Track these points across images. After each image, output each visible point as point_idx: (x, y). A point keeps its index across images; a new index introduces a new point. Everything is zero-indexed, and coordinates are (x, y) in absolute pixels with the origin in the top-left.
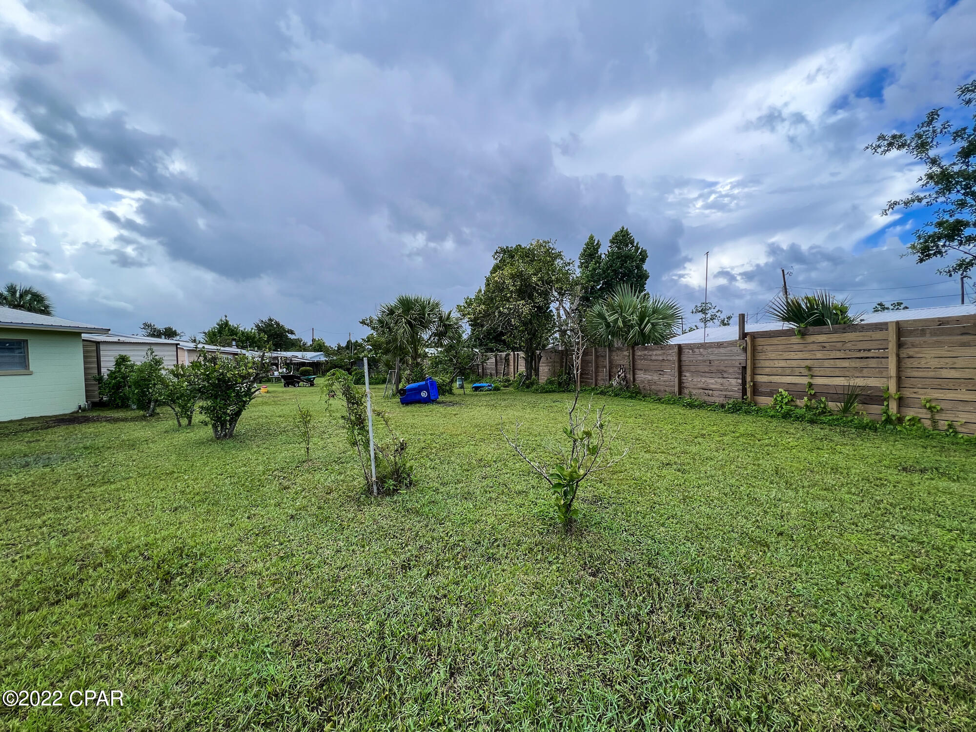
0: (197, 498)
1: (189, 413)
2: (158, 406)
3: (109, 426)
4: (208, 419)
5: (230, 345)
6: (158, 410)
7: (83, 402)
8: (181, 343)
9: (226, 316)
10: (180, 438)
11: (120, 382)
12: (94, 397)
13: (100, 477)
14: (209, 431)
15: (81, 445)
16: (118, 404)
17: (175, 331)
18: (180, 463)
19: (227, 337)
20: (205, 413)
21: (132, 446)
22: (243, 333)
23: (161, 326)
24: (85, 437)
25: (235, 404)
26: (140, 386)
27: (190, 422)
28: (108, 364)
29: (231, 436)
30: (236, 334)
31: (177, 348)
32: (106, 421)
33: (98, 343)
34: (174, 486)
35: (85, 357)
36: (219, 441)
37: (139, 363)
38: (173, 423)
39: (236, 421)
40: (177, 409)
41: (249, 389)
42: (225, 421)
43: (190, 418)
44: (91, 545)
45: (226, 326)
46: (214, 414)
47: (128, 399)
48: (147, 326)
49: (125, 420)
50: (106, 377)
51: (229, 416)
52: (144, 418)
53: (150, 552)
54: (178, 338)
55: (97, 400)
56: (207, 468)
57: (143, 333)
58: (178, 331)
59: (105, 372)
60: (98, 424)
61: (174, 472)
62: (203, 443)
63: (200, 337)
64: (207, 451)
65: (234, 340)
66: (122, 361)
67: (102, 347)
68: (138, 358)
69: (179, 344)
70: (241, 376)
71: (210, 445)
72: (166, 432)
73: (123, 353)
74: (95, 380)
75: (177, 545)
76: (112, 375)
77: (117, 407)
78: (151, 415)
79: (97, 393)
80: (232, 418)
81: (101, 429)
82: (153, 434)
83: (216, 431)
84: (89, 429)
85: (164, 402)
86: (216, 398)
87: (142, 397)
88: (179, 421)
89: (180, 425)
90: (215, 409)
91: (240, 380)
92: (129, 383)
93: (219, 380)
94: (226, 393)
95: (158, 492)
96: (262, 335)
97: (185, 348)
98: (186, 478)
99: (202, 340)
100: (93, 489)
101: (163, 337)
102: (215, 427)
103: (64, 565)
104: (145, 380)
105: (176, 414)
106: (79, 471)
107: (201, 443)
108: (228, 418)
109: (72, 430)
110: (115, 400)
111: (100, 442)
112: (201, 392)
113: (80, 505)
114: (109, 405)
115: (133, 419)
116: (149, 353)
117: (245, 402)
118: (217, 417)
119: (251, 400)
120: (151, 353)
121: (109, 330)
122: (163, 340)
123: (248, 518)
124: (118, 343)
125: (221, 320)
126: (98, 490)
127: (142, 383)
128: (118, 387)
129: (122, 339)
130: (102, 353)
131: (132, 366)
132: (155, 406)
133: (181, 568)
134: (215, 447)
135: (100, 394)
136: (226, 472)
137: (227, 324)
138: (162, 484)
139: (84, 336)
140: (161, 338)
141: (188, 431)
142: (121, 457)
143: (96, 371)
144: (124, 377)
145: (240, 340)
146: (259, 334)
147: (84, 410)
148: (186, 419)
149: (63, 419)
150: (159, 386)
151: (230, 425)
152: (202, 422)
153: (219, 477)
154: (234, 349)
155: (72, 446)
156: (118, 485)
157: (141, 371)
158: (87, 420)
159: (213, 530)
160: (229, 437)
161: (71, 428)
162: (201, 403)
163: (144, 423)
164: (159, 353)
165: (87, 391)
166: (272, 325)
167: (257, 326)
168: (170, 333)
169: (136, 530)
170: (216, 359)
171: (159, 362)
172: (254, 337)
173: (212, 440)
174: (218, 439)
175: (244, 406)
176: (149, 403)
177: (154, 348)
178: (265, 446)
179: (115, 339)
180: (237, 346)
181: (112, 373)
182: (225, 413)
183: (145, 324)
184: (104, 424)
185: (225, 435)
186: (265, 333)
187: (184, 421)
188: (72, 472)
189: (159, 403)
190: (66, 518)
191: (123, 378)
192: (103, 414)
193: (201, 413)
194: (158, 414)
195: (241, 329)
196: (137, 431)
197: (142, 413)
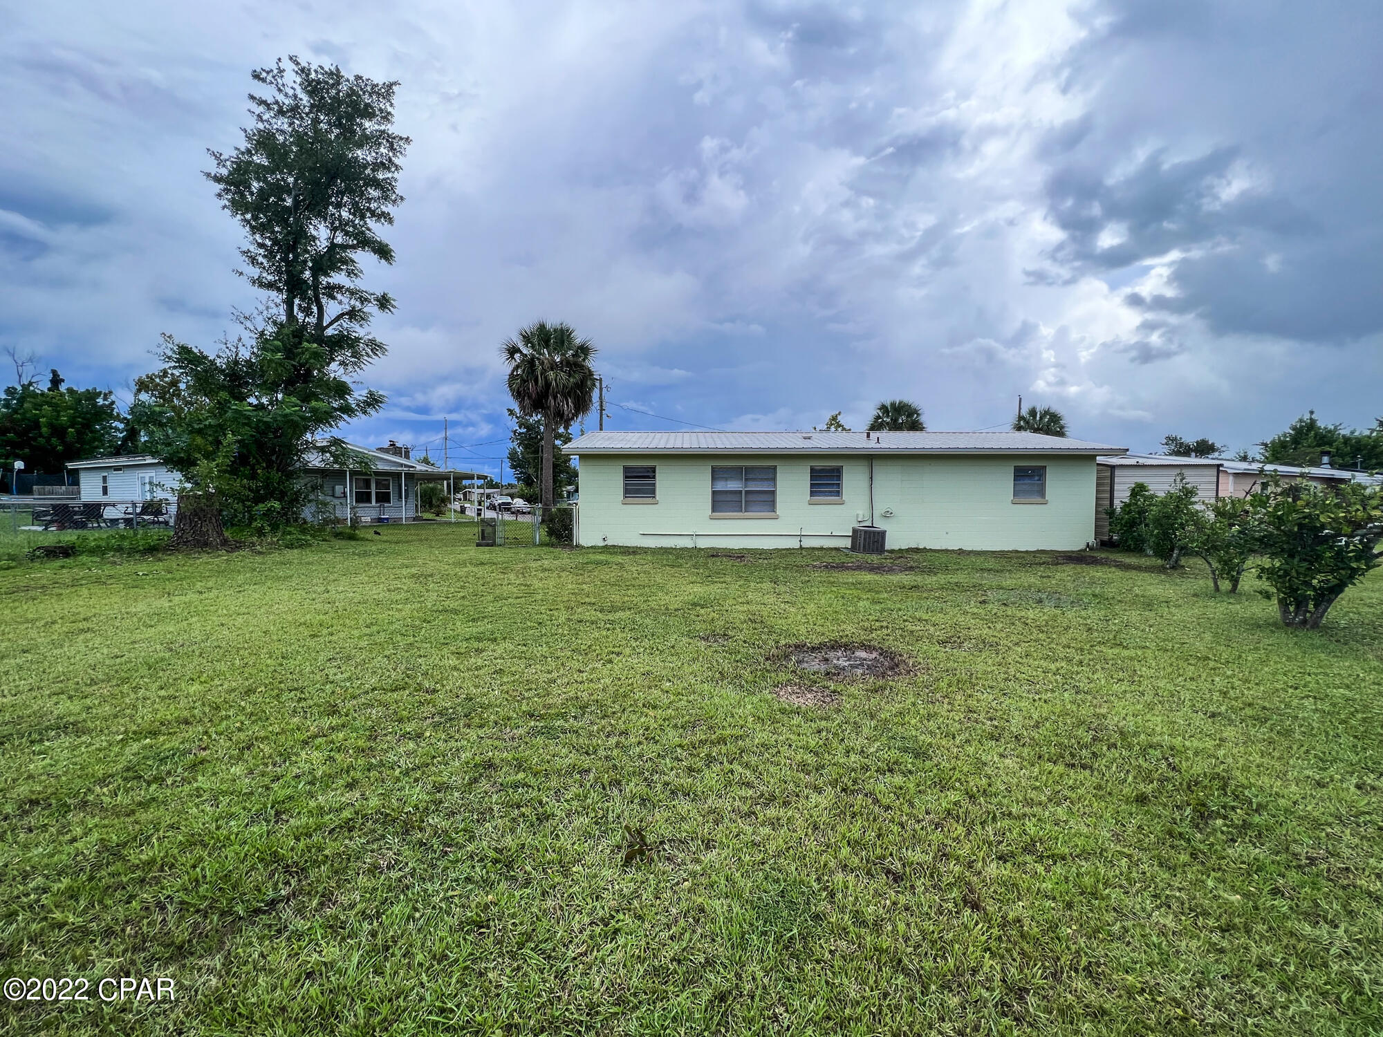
0: (1249, 712)
1: (1235, 573)
2: (1184, 555)
3: (1119, 573)
4: (1273, 590)
5: (1317, 464)
6: (1183, 562)
7: (1091, 539)
8: (1226, 464)
9: (1312, 413)
10: (1219, 609)
11: (1134, 518)
12: (1102, 534)
13: (1111, 636)
14: (1272, 609)
15: (1090, 591)
16: (1129, 546)
17: (1213, 444)
18: (1218, 648)
19: (1310, 450)
20: (1268, 579)
21: (1149, 605)
22: (1347, 440)
23: (1190, 439)
24: (1092, 583)
25: (1332, 572)
26: (1161, 525)
27: (1234, 586)
28: (1122, 494)
29: (1315, 625)
30: (1331, 443)
31: (1219, 471)
32: (1116, 566)
33: (1113, 468)
34: (1210, 679)
35: (1098, 485)
36: (1290, 630)
37: (1162, 494)
38: (1206, 583)
39: (1330, 601)
40: (1215, 565)
41: (1368, 547)
42: (1306, 598)
43: (1235, 582)
44: (1104, 717)
45: (1308, 430)
46: (1284, 583)
47: (1143, 541)
48: (1171, 440)
49: (1138, 568)
50: (1118, 510)
51: (1315, 589)
52: (1161, 570)
53: (1177, 760)
54: (1216, 454)
55: (1106, 538)
56: (1266, 669)
57: (1164, 450)
58: (1217, 445)
59: (1118, 504)
60: (1106, 569)
61: (1208, 658)
62: (1259, 627)
63: (1256, 452)
64: (1266, 641)
65: (1327, 453)
66: (1138, 490)
67: (1117, 472)
68: (1160, 487)
69: (1221, 465)
70: (1350, 523)
71: (1273, 632)
72: (1195, 595)
73: (1140, 480)
74: (1107, 513)
75: (1217, 770)
76: (1126, 507)
77: (1128, 550)
78: (1173, 568)
79: (1107, 529)
80: (1322, 595)
81: (1110, 575)
82: (1177, 594)
83: (1285, 611)
84: (1097, 573)
85: (1197, 552)
86: (1292, 556)
87: (1163, 540)
88: (1216, 583)
89: (1217, 589)
90: (1286, 573)
91: (1347, 530)
92: (1147, 521)
93: (1301, 526)
94: (1314, 550)
95: (1185, 680)
97: (1229, 471)
98: (1229, 673)
99: (1258, 457)
100: (1103, 648)
101: (1193, 454)
102: (1283, 604)
103: (1078, 726)
104: (1168, 517)
105: (1213, 572)
106: (1089, 621)
107: (1255, 625)
108: (1312, 593)
109: (1080, 570)
110: (1127, 540)
111: (1110, 591)
112: (1265, 544)
113: (1091, 663)
114: (1118, 546)
115: (1148, 569)
116: (1178, 479)
117: (1354, 571)
118: (1290, 587)
119: (1370, 568)
120: (1181, 480)
121: (1127, 450)
122: (1191, 460)
123: (1359, 787)
124: (1138, 466)
125: (1301, 421)
126: (1110, 652)
127: (1164, 521)
128: (1132, 524)
129: (1142, 461)
130: (1116, 480)
131: (1152, 497)
132: (1179, 555)
133: (1224, 807)
134: (1281, 637)
135: (1110, 531)
136: (1305, 686)
137: (1312, 424)
138: (1190, 671)
139: (1100, 459)
140: (1189, 456)
141: (1231, 601)
142: (1134, 616)
143: (1108, 502)
144: (1142, 512)
145: (1340, 454)
147: (1092, 549)
148: (1227, 582)
149: (1070, 557)
150: (1191, 528)
151: (1315, 606)
152: (1261, 593)
153: (1290, 690)
154: (1323, 471)
155: (1082, 591)
156: (1131, 653)
157: (1164, 504)
158: (1094, 562)
159: (1282, 776)
160: (1312, 627)
161: (1079, 568)
162: (1266, 562)
163: (1163, 576)
164: (1192, 479)
165: (1096, 526)
168: (1204, 448)
169: (1156, 721)
170: (1298, 491)
171: (1191, 492)
172: (1374, 447)
173: (1275, 624)
174: (1288, 625)
175: (1351, 577)
176: (1172, 550)
177: (1186, 472)
179: (1132, 462)
180: (1331, 465)
181: (1126, 505)
182: (1307, 584)
183: (1168, 438)
184: (1113, 569)
185: (1304, 622)
187: (1225, 585)
188: (1082, 621)
189: (1185, 551)
190: (1078, 673)
191: (1139, 513)
192: (1112, 557)
193: (1259, 577)
194: (1183, 566)
195: (1343, 432)
196: (1154, 586)
197: (1160, 562)
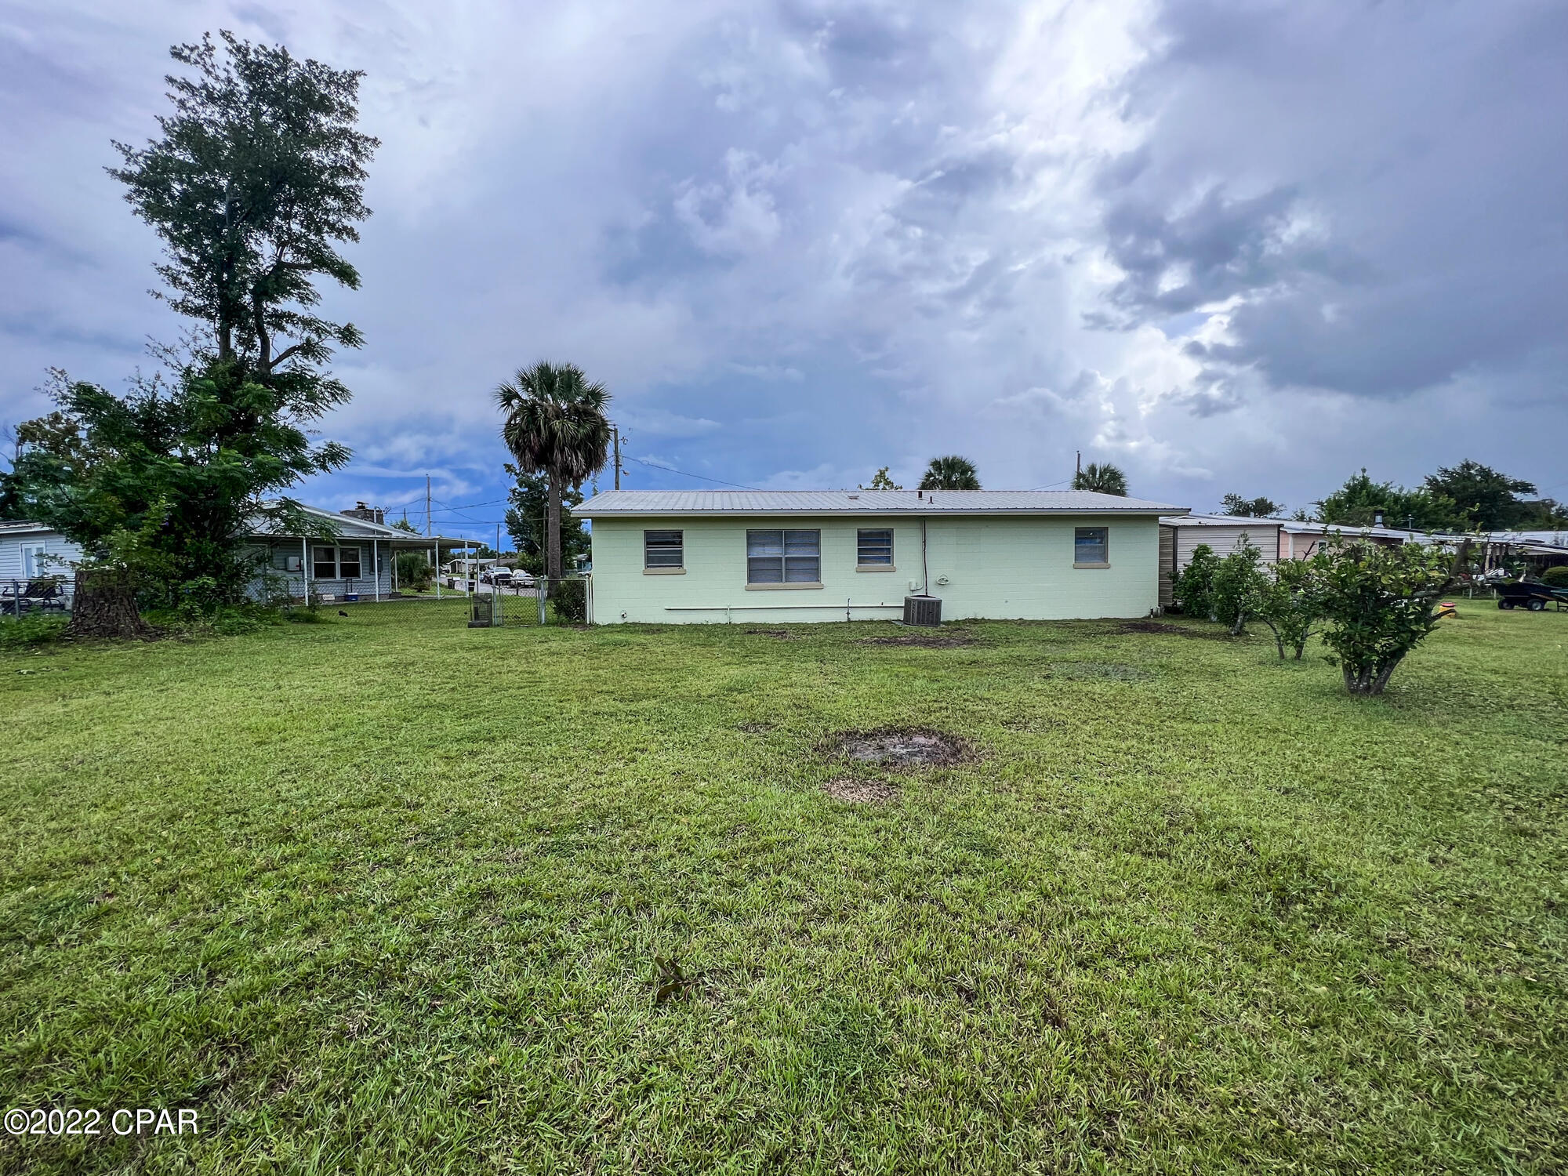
0: (1321, 785)
1: (1299, 639)
2: (1249, 621)
3: (1185, 641)
4: (1338, 655)
5: (1372, 524)
6: (1247, 627)
7: (1155, 606)
8: (1286, 524)
9: (1364, 470)
10: (1285, 677)
11: (1198, 583)
12: (1166, 600)
13: (1181, 710)
14: (1336, 676)
15: (1156, 662)
16: (1193, 612)
17: (1271, 503)
18: (1287, 718)
19: (1362, 509)
20: (1332, 644)
21: (1216, 674)
22: (1397, 499)
23: (1249, 499)
24: (1159, 651)
25: (1394, 636)
26: (1226, 589)
27: (1299, 653)
28: (1185, 558)
29: (1379, 691)
30: (1381, 503)
31: (1279, 532)
32: (1181, 634)
33: (1175, 528)
34: (1281, 753)
35: (1161, 547)
36: (1355, 697)
37: (1225, 557)
38: (1270, 650)
39: (1392, 666)
40: (1280, 630)
41: (1426, 609)
42: (1370, 663)
43: (1300, 647)
44: (1179, 798)
45: (1362, 489)
46: (1348, 648)
47: (1208, 607)
48: (1230, 499)
49: (1203, 636)
50: (1182, 573)
51: (1378, 654)
52: (1227, 637)
53: (1254, 842)
54: (1274, 514)
55: (1170, 604)
56: (1335, 739)
57: (1225, 510)
58: (1276, 504)
59: (1181, 568)
60: (1171, 637)
61: (1278, 730)
62: (1325, 694)
63: (1312, 511)
64: (1333, 710)
65: (1380, 512)
66: (1201, 553)
67: (1180, 534)
68: (1224, 548)
69: (1282, 525)
70: (1410, 584)
71: (1339, 699)
72: (1261, 663)
73: (1203, 542)
74: (1170, 577)
75: (1294, 851)
76: (1190, 570)
77: (1193, 616)
78: (1237, 634)
79: (1170, 594)
80: (1385, 660)
81: (1175, 644)
82: (1243, 663)
83: (1350, 678)
84: (1162, 642)
85: (1261, 618)
86: (1355, 620)
87: (1228, 605)
88: (1281, 650)
89: (1282, 656)
90: (1350, 638)
91: (1407, 592)
92: (1211, 585)
93: (1363, 588)
94: (1376, 613)
95: (1257, 755)
96: (1443, 499)
97: (1289, 531)
98: (1299, 745)
99: (1315, 516)
100: (1173, 723)
101: (1252, 514)
102: (1348, 669)
103: (1153, 810)
104: (1232, 581)
105: (1278, 638)
106: (1157, 695)
107: (1322, 693)
108: (1375, 658)
109: (1145, 639)
110: (1191, 606)
111: (1177, 661)
112: (1329, 607)
113: (1162, 740)
114: (1182, 612)
115: (1213, 636)
116: (1242, 540)
117: (1414, 634)
118: (1355, 653)
119: (1429, 630)
120: (1245, 541)
122: (1252, 520)
123: (1432, 861)
124: (1200, 527)
125: (1354, 479)
126: (1181, 728)
127: (1228, 585)
128: (1196, 588)
129: (1204, 522)
130: (1179, 541)
131: (1215, 559)
132: (1243, 621)
133: (1304, 891)
134: (1347, 704)
135: (1174, 597)
136: (1373, 756)
137: (1364, 483)
138: (1261, 745)
139: (1162, 520)
140: (1249, 516)
141: (1296, 668)
142: (1202, 688)
143: (1171, 566)
144: (1205, 576)
145: (1391, 513)
146: (1436, 498)
147: (1156, 616)
148: (1293, 648)
149: (1134, 625)
150: (1256, 592)
151: (1378, 671)
152: (1326, 659)
153: (1359, 761)
154: (1378, 531)
155: (1148, 661)
156: (1202, 727)
157: (1227, 567)
158: (1157, 629)
159: (1358, 853)
160: (1376, 693)
161: (1144, 637)
162: (1329, 625)
163: (1228, 644)
164: (1256, 540)
165: (1160, 592)
166: (1470, 477)
167: (1433, 482)
168: (1263, 508)
169: (1231, 801)
170: (1359, 552)
171: (1255, 554)
172: (1424, 505)
173: (1340, 691)
174: (1353, 692)
175: (1412, 641)
176: (1236, 615)
177: (1250, 533)
178: (1458, 727)
179: (1195, 522)
180: (1385, 524)
181: (1191, 569)
182: (1371, 648)
183: (1227, 497)
184: (1178, 637)
185: (1368, 688)
186: (1450, 494)
187: (1290, 651)
188: (1150, 694)
189: (1250, 616)
190: (1149, 752)
191: (1203, 577)
192: (1177, 624)
193: (1324, 643)
194: (1248, 632)
195: (1393, 491)
196: (1220, 654)
197: (1225, 628)
